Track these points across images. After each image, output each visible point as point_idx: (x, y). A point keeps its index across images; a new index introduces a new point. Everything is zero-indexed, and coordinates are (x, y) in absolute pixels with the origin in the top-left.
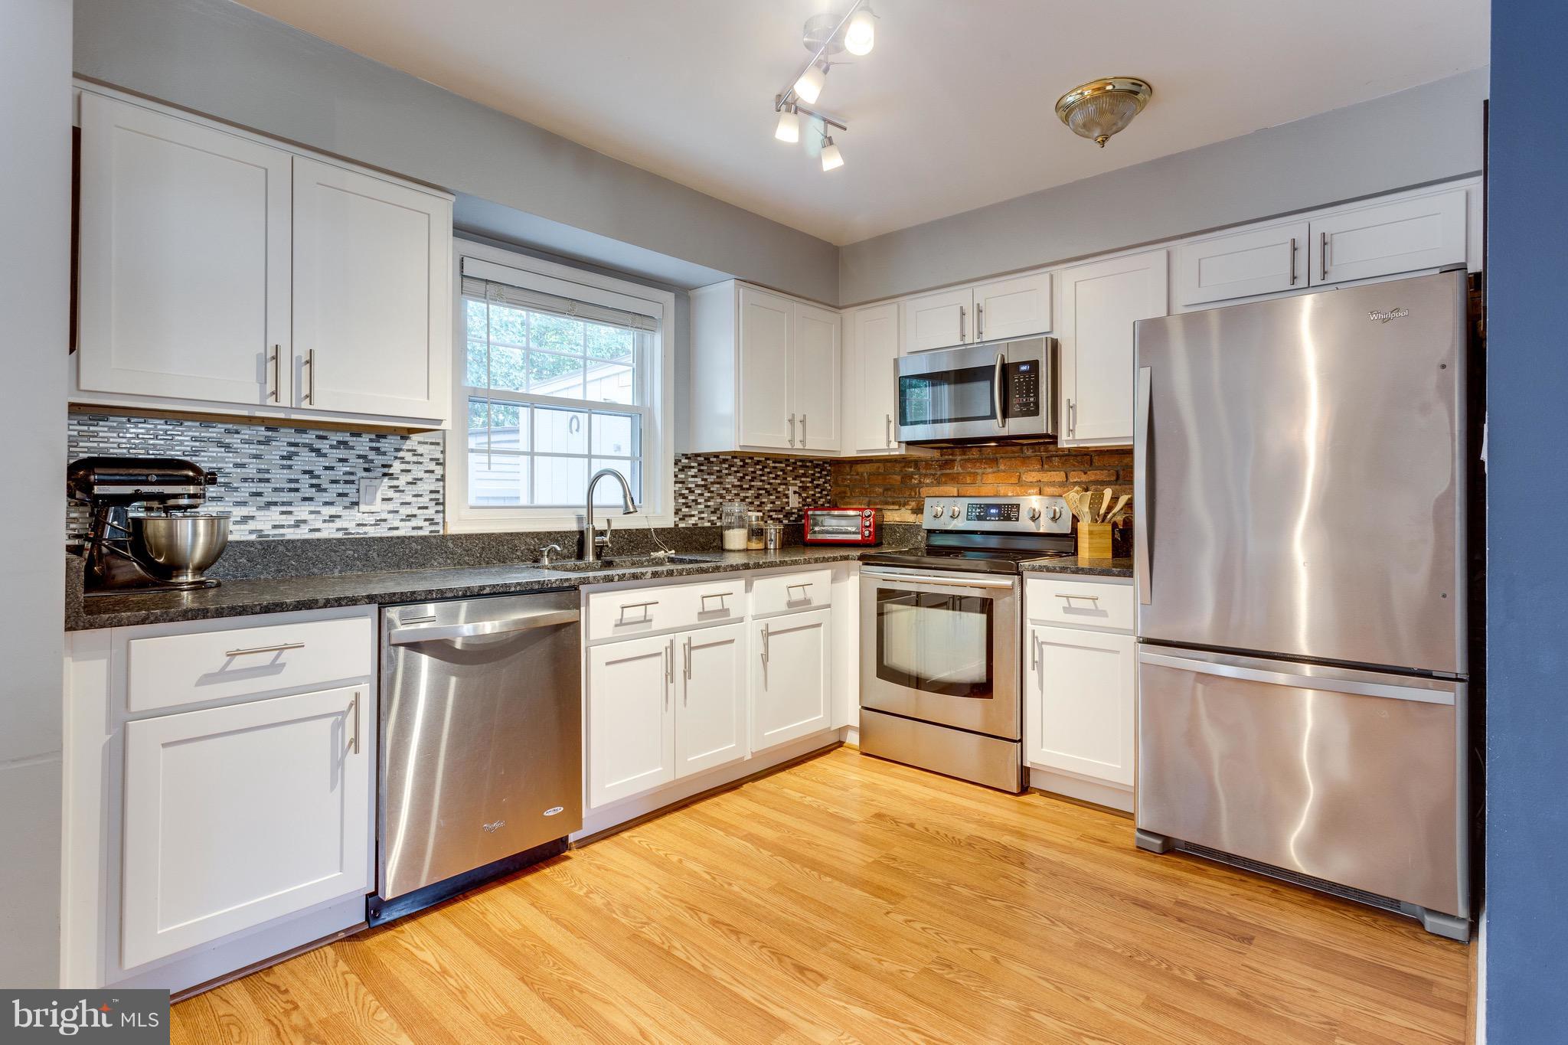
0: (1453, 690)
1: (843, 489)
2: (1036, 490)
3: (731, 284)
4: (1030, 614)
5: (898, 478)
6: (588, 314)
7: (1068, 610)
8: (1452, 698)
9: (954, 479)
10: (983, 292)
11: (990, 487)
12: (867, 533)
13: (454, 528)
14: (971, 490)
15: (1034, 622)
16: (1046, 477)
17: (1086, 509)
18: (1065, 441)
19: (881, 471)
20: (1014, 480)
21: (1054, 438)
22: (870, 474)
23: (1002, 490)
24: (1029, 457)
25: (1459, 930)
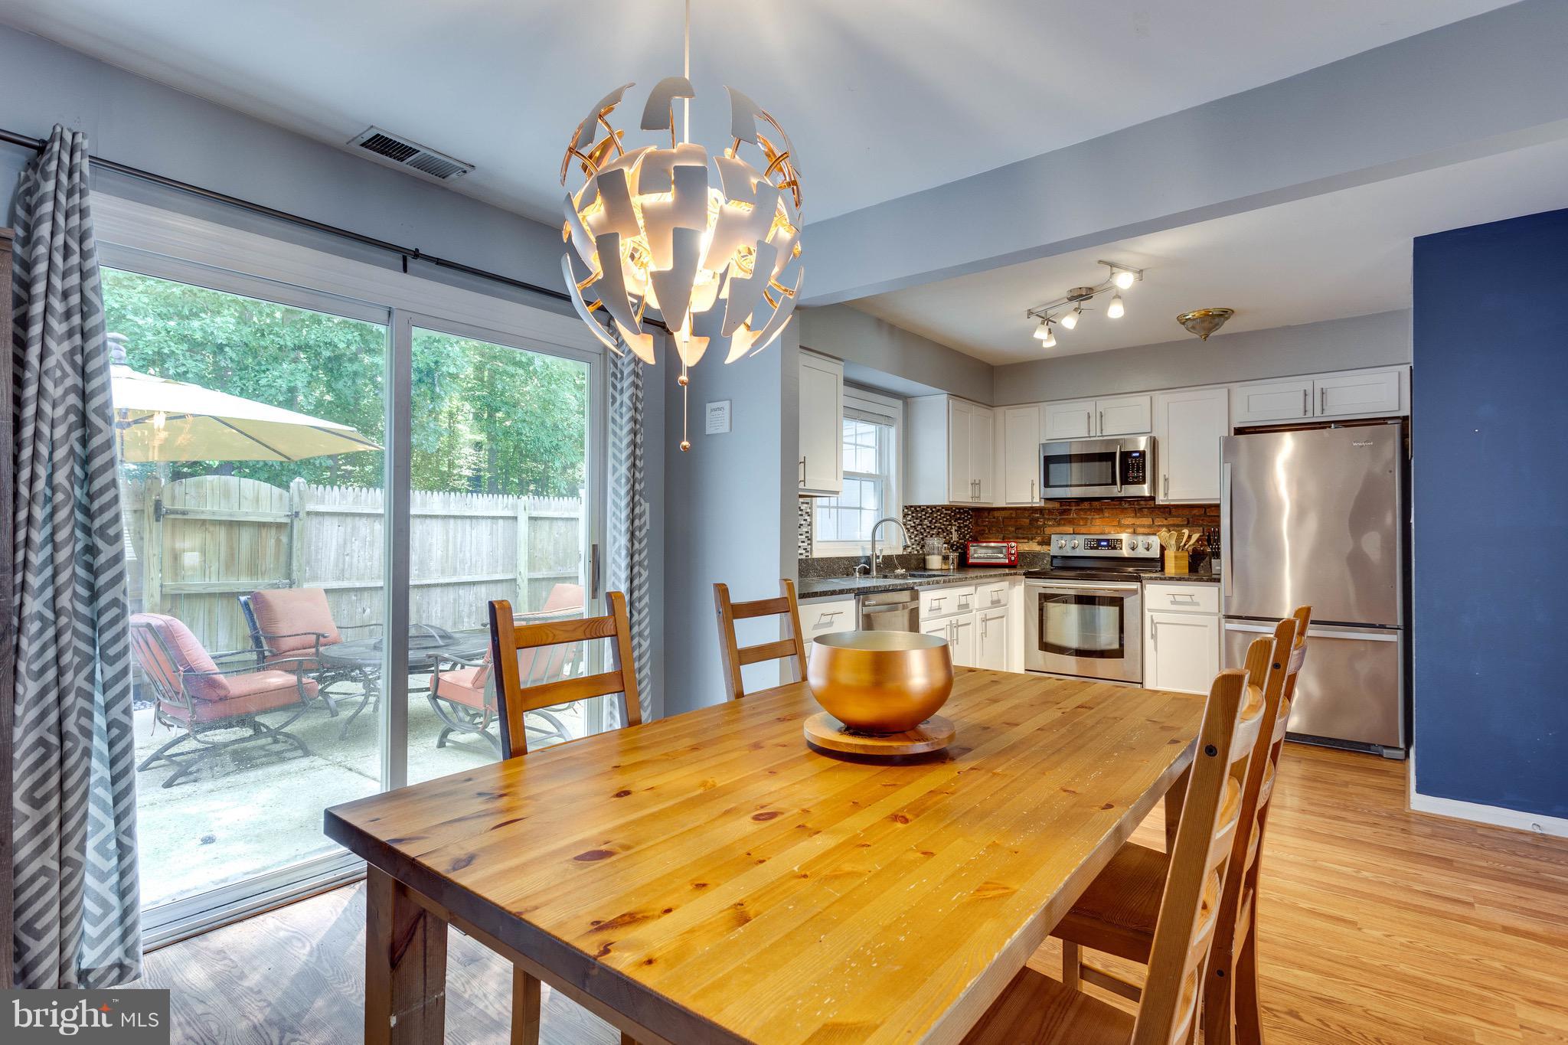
0: (1396, 634)
1: (982, 528)
2: (1131, 530)
3: (945, 396)
4: (1148, 605)
5: (1028, 521)
6: (869, 419)
7: (1173, 603)
8: (1396, 638)
9: (1071, 522)
10: (1103, 404)
11: (1097, 528)
12: (1013, 558)
13: (816, 554)
14: (1083, 530)
15: (1149, 610)
16: (1138, 521)
17: (1173, 542)
18: (1161, 500)
19: (1014, 516)
20: (1116, 523)
21: (1153, 498)
22: (1004, 518)
23: (1107, 530)
24: (1126, 509)
25: (1400, 754)
